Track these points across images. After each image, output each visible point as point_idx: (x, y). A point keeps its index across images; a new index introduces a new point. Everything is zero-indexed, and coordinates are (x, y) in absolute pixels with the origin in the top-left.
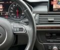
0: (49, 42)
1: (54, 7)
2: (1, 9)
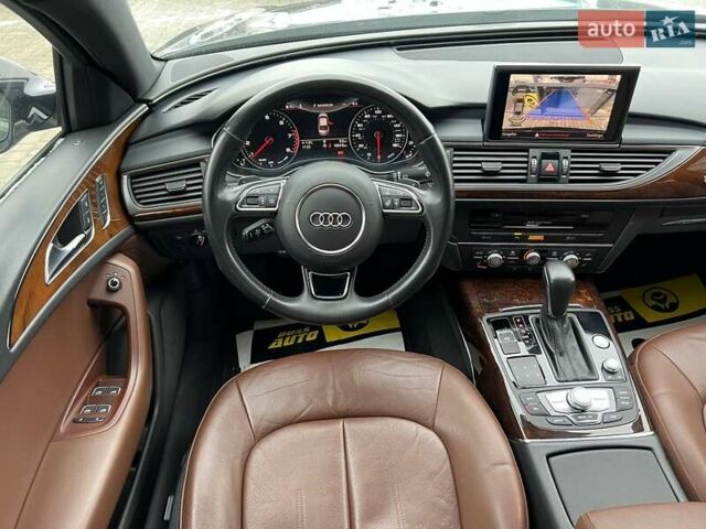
2: (324, 128)
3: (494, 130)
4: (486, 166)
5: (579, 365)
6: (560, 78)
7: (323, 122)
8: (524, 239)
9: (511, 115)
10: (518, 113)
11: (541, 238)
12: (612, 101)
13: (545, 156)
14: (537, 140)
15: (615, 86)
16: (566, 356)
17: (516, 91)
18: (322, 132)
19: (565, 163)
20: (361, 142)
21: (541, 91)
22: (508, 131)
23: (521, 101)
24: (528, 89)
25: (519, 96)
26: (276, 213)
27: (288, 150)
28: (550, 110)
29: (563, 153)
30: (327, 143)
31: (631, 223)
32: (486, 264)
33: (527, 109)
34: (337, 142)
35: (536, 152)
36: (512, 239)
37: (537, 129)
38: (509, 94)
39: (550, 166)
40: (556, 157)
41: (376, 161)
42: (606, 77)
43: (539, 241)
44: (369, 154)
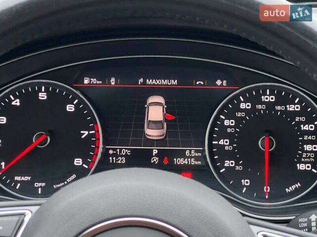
2: (157, 124)
7: (156, 112)
18: (152, 133)
20: (230, 155)
27: (78, 162)
30: (161, 154)
34: (182, 154)
41: (261, 198)
44: (246, 182)
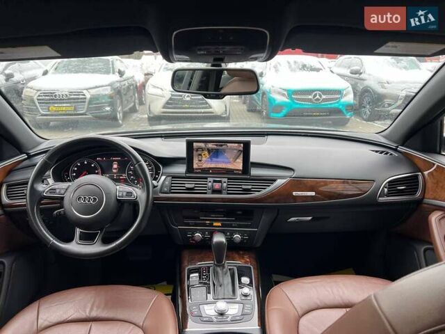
0: (188, 225)
1: (195, 166)
2: (115, 169)
3: (190, 169)
4: (187, 186)
5: (228, 291)
6: (216, 145)
7: (115, 166)
8: (211, 225)
9: (197, 162)
10: (200, 161)
11: (220, 224)
12: (242, 156)
13: (215, 181)
14: (211, 173)
15: (241, 149)
16: (222, 287)
17: (197, 150)
18: (114, 171)
19: (225, 185)
21: (209, 151)
22: (196, 169)
23: (200, 155)
24: (203, 149)
25: (199, 152)
26: (63, 197)
28: (214, 159)
29: (224, 180)
30: (117, 176)
31: (263, 217)
32: (193, 240)
33: (204, 159)
35: (211, 179)
36: (205, 225)
37: (210, 168)
38: (195, 152)
39: (217, 186)
40: (220, 182)
42: (236, 145)
43: (219, 227)
44: (136, 182)
